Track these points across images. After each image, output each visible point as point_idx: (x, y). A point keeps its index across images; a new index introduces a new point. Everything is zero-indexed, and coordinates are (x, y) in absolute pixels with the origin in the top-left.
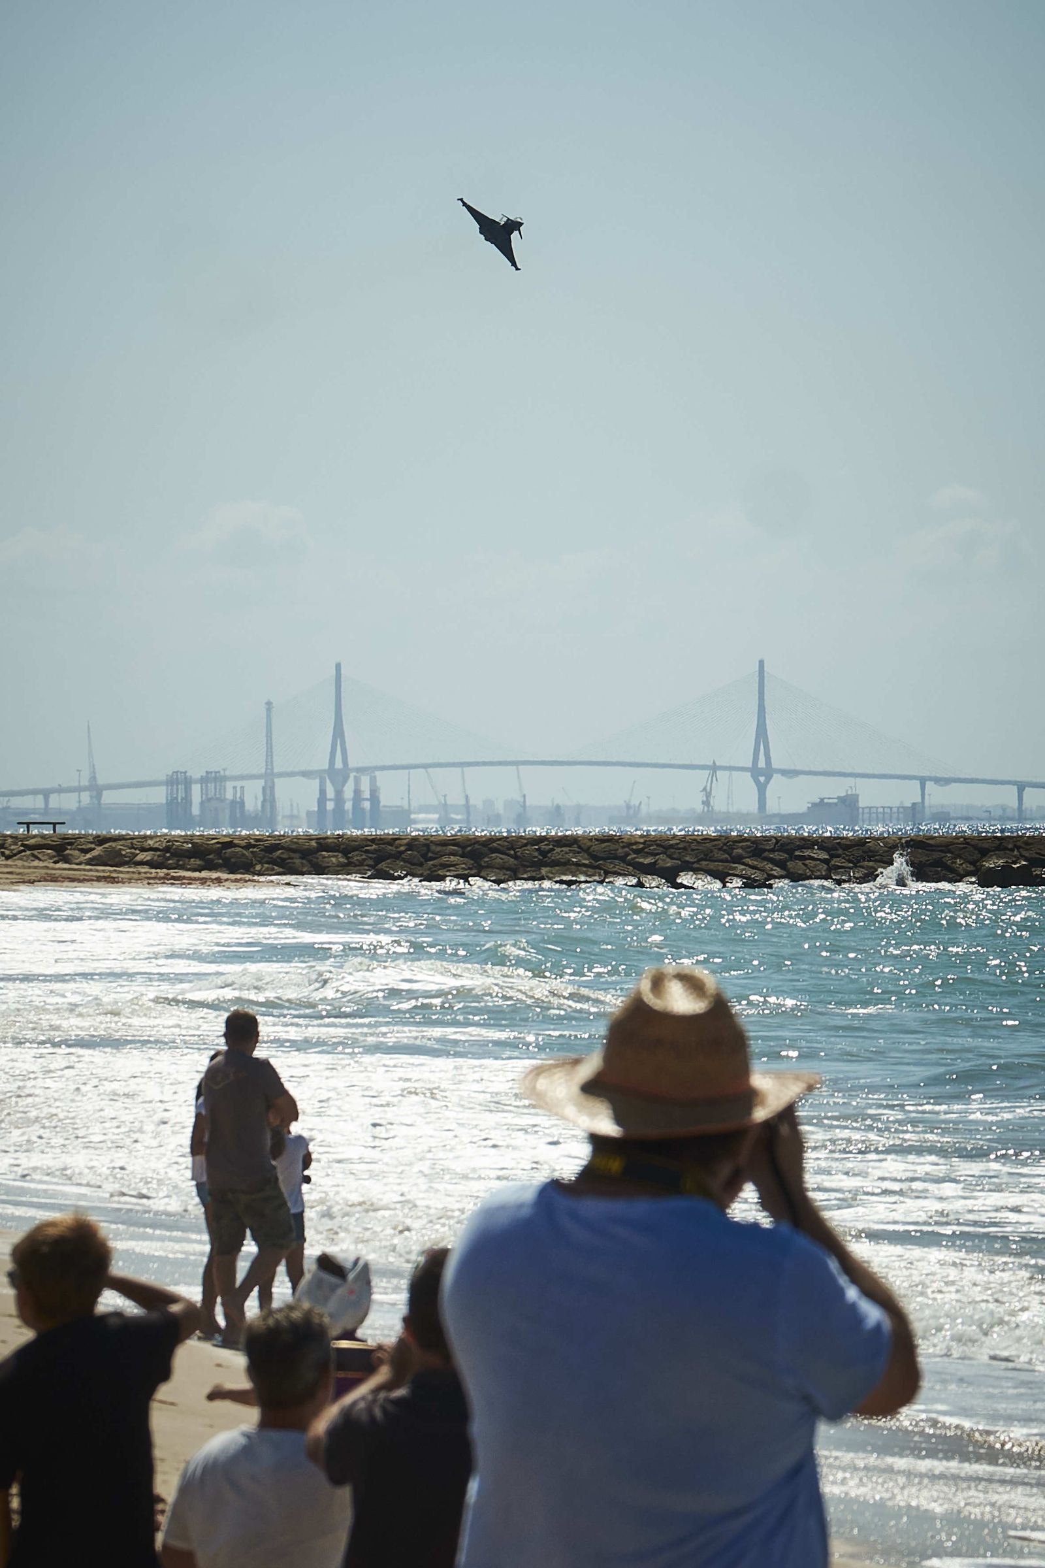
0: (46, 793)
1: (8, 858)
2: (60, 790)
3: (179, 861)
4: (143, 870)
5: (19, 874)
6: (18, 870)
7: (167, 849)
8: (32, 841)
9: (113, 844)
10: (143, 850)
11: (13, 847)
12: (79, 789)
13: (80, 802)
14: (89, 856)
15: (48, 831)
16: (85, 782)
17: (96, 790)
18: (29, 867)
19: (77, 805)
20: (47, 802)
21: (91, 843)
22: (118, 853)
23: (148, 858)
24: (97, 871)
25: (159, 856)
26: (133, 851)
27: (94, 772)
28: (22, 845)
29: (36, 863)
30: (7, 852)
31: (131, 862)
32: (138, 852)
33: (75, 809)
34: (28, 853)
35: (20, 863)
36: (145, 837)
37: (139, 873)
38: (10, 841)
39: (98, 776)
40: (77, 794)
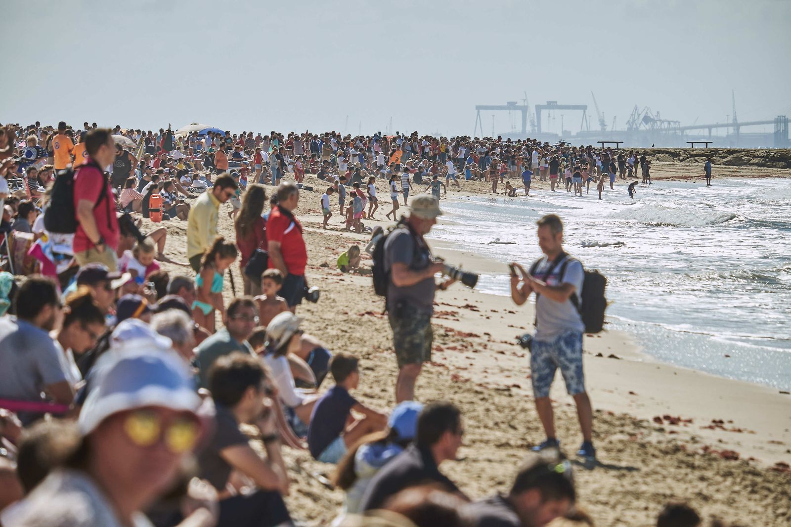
0: (710, 127)
1: (681, 161)
2: (717, 126)
3: (773, 163)
4: (754, 168)
5: (687, 170)
6: (687, 168)
7: (767, 157)
8: (694, 152)
9: (738, 154)
10: (754, 157)
11: (684, 155)
12: (727, 125)
13: (728, 133)
14: (725, 160)
15: (703, 146)
16: (731, 121)
17: (737, 125)
18: (693, 166)
19: (726, 134)
20: (710, 132)
21: (726, 153)
22: (741, 159)
23: (757, 162)
24: (729, 168)
25: (763, 160)
26: (749, 157)
27: (736, 116)
28: (689, 154)
29: (696, 164)
30: (681, 158)
31: (748, 163)
32: (751, 158)
33: (725, 136)
34: (692, 158)
35: (688, 164)
36: (755, 150)
37: (752, 170)
38: (682, 152)
39: (738, 118)
40: (727, 128)
